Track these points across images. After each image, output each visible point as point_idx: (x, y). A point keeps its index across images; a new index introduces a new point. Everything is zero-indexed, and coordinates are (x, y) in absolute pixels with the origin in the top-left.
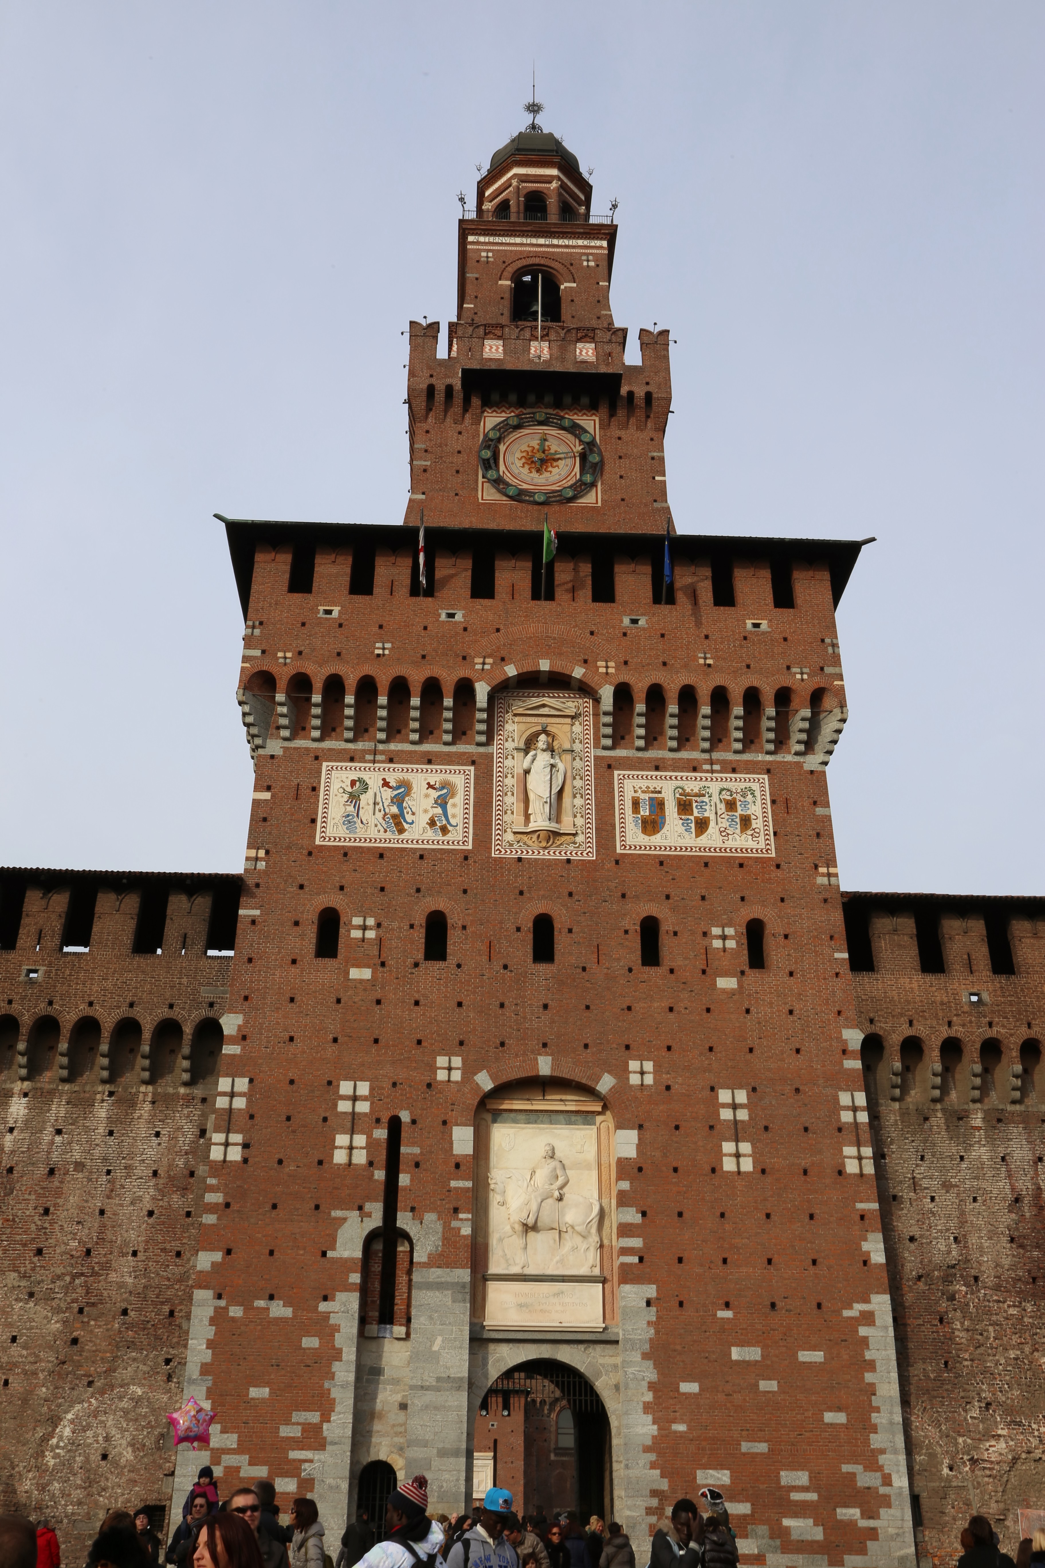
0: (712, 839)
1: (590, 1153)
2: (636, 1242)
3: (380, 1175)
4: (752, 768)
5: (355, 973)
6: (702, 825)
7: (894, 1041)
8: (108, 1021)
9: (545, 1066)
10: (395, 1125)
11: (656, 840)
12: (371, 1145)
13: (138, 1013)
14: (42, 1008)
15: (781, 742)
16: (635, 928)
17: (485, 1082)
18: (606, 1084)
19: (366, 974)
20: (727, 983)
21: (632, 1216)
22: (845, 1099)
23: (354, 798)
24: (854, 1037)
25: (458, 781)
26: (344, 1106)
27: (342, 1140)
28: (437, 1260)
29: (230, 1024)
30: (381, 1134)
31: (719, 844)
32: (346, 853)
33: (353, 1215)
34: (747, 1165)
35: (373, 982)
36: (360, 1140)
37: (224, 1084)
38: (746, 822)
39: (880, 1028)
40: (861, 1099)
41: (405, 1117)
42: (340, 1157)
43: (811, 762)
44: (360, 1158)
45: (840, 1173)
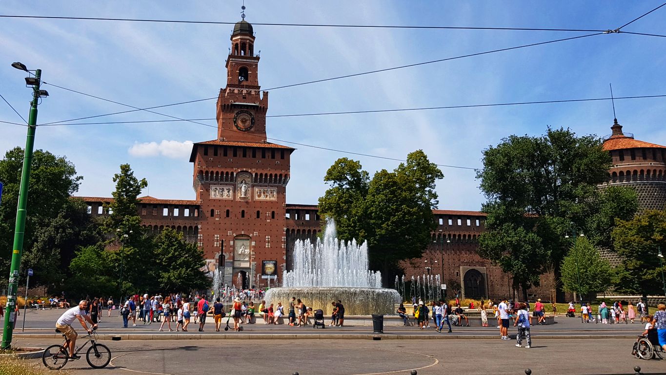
0: (268, 198)
1: (248, 244)
2: (254, 256)
3: (221, 248)
4: (275, 186)
5: (216, 219)
6: (267, 196)
7: (291, 230)
8: (182, 226)
9: (243, 233)
10: (222, 241)
11: (260, 198)
12: (219, 244)
13: (186, 225)
14: (173, 224)
15: (280, 182)
16: (256, 212)
17: (235, 235)
18: (251, 235)
19: (218, 219)
20: (268, 221)
21: (254, 253)
22: (283, 237)
23: (215, 191)
24: (285, 229)
25: (231, 188)
26: (216, 238)
27: (216, 243)
28: (228, 259)
29: (199, 227)
30: (221, 242)
31: (269, 199)
32: (214, 200)
33: (217, 253)
34: (269, 246)
35: (219, 220)
36: (218, 243)
37: (199, 235)
38: (273, 195)
39: (289, 227)
40: (285, 237)
41: (224, 240)
42: (215, 245)
43: (284, 186)
44: (218, 245)
45: (281, 248)
